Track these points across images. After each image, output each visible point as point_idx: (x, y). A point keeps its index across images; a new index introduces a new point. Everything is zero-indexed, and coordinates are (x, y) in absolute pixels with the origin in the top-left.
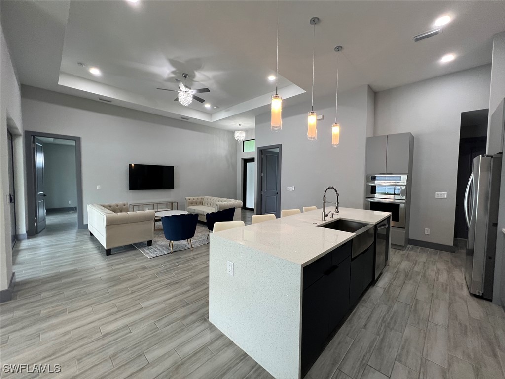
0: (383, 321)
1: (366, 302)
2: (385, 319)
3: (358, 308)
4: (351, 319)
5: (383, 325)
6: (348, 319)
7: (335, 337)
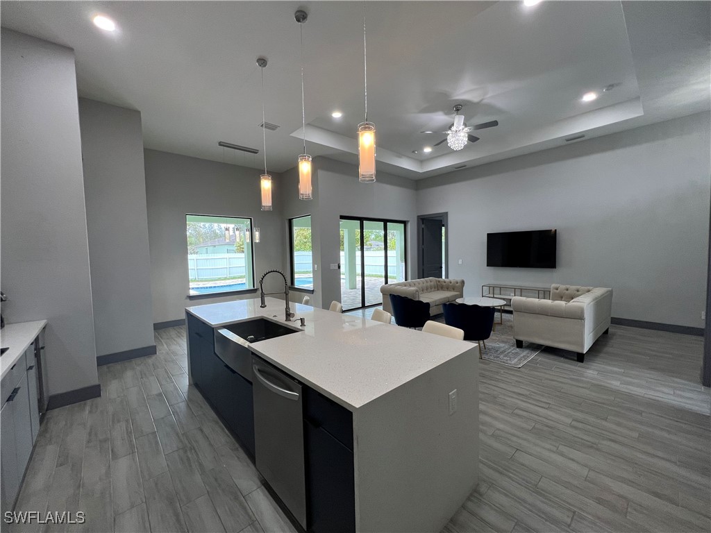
0: (192, 448)
1: (232, 450)
2: (193, 451)
3: (228, 436)
4: (217, 423)
5: (189, 445)
6: (219, 421)
7: (208, 407)
